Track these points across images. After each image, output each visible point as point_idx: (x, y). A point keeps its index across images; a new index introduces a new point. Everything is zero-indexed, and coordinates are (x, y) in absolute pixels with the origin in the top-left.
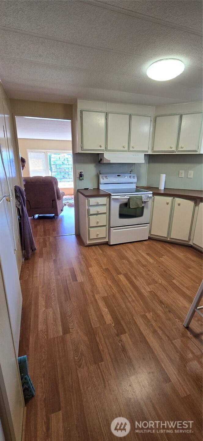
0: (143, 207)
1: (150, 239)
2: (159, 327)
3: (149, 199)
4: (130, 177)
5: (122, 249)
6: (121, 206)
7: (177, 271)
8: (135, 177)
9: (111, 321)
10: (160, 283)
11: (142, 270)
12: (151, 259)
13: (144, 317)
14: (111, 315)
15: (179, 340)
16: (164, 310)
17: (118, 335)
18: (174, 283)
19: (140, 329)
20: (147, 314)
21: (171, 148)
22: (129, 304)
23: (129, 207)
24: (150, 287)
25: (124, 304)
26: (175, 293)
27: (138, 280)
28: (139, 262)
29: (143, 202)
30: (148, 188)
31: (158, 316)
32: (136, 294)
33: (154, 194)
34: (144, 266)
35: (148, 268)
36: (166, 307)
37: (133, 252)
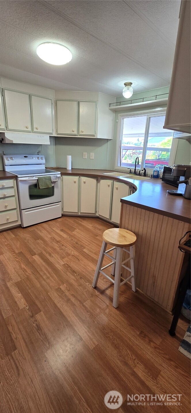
0: (53, 187)
1: (63, 215)
2: (72, 295)
3: (57, 179)
4: (38, 158)
5: (36, 230)
6: (30, 187)
7: (87, 241)
8: (43, 158)
9: (25, 304)
10: (72, 255)
11: (56, 246)
12: (64, 234)
13: (59, 290)
14: (25, 299)
15: (89, 301)
16: (76, 278)
17: (32, 316)
18: (84, 252)
19: (54, 303)
20: (61, 287)
21: (73, 131)
22: (43, 282)
23: (39, 188)
24: (64, 260)
25: (38, 283)
26: (85, 261)
27: (52, 257)
28: (53, 239)
29: (52, 182)
30: (57, 169)
31: (71, 285)
32: (50, 270)
33: (62, 174)
34: (58, 242)
35: (62, 243)
36: (78, 275)
37: (47, 231)
